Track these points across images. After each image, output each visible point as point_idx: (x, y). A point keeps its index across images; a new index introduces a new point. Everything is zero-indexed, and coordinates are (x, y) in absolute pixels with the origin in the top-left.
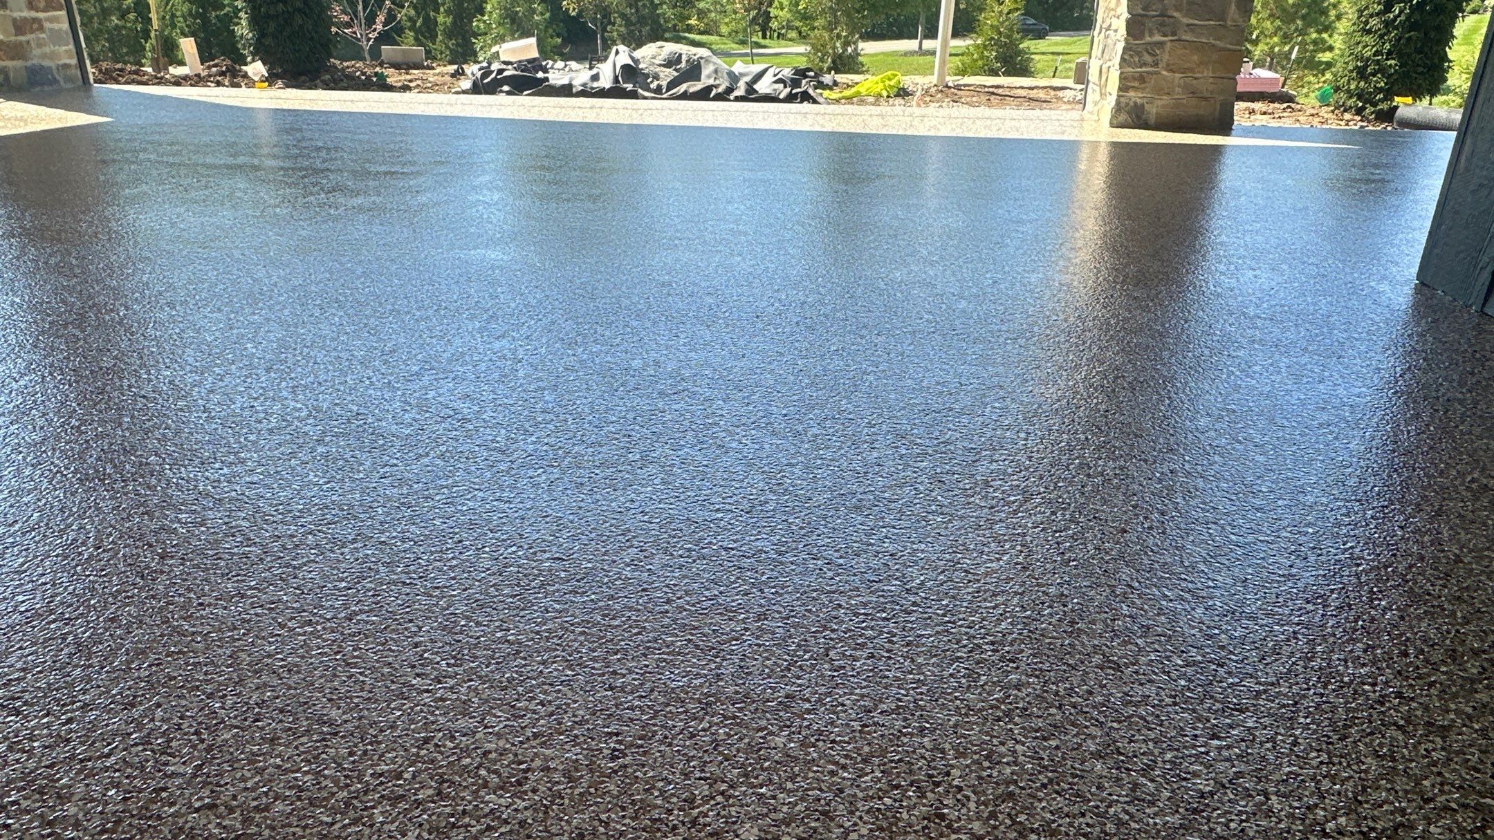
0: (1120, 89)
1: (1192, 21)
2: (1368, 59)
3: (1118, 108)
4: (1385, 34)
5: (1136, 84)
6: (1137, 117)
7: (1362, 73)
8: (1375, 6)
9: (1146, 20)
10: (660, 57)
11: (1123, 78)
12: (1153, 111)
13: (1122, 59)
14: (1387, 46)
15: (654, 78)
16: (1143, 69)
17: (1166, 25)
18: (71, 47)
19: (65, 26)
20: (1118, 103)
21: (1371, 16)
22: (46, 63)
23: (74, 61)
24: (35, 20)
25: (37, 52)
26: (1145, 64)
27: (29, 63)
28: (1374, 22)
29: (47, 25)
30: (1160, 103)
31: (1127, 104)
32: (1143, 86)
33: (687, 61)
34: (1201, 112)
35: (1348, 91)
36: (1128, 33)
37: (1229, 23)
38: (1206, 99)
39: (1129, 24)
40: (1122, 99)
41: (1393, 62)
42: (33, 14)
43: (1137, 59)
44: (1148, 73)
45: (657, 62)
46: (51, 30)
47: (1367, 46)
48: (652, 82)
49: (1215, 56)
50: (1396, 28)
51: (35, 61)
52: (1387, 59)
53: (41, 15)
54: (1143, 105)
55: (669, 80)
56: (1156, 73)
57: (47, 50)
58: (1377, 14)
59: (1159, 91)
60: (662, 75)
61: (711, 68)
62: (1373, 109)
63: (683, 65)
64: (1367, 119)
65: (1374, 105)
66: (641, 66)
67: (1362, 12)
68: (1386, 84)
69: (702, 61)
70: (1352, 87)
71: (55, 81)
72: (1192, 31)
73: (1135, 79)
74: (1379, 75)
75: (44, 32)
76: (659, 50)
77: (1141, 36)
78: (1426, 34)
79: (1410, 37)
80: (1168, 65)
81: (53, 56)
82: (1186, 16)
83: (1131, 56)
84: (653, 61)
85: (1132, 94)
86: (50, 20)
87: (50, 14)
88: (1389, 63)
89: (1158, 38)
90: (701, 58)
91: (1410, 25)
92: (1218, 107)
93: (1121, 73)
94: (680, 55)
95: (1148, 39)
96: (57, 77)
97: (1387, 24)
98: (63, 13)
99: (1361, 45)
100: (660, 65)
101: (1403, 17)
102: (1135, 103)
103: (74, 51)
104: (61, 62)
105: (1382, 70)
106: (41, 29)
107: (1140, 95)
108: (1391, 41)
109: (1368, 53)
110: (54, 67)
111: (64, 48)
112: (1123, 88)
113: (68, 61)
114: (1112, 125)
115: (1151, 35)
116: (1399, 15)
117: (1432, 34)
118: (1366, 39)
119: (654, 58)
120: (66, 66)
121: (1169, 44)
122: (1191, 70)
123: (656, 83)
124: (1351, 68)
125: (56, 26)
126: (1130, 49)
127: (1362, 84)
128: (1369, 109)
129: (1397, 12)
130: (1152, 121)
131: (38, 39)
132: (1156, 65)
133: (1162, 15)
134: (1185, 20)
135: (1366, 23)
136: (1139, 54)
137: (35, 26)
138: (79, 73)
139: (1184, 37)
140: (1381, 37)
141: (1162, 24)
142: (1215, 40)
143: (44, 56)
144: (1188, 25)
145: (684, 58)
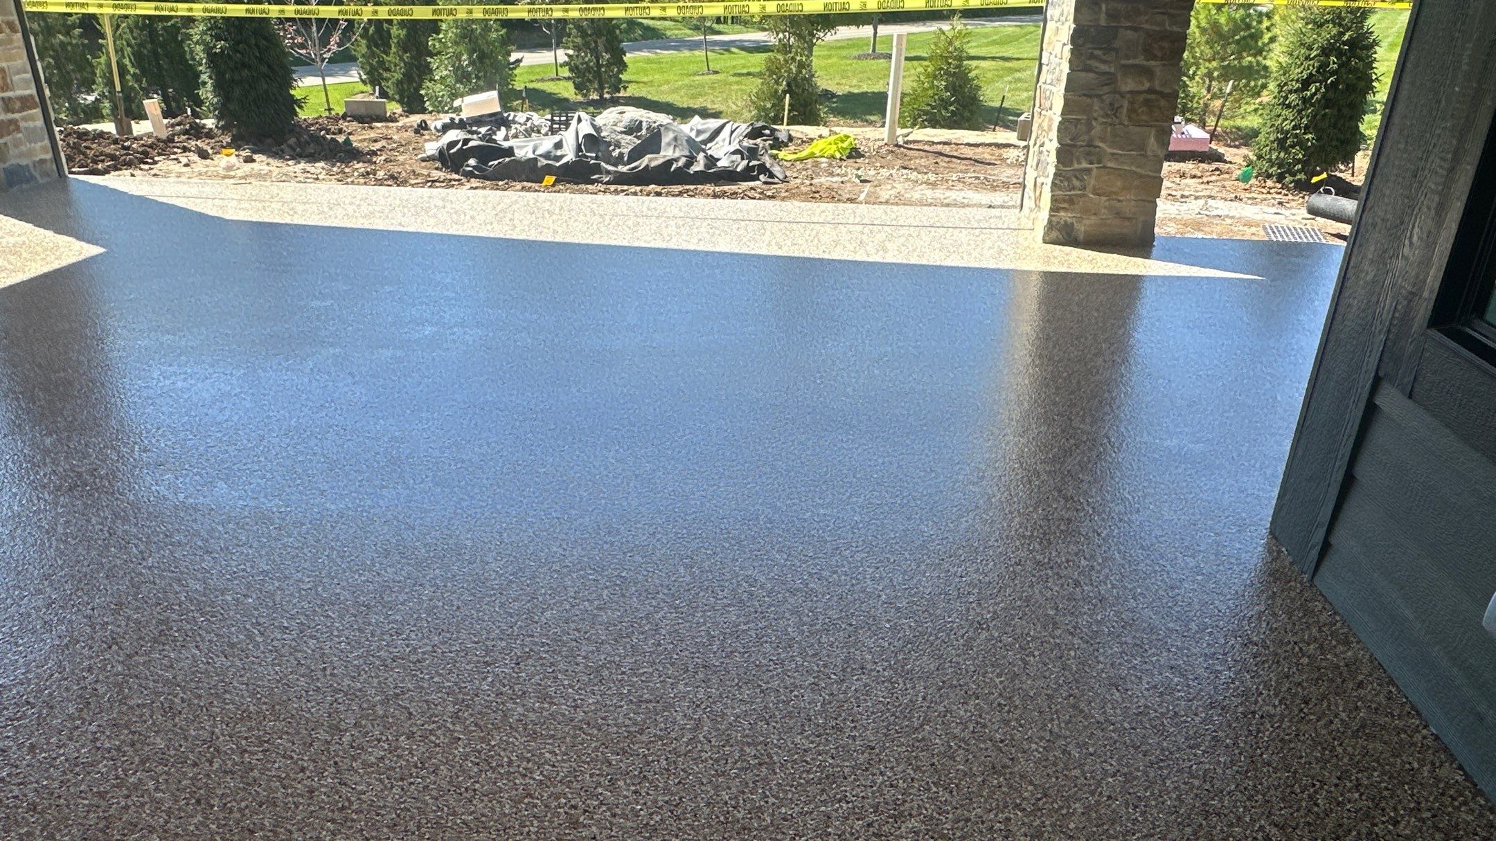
0: (1052, 210)
1: (1115, 151)
2: (1288, 132)
3: (1051, 226)
4: (1302, 110)
5: (1065, 205)
6: (1067, 234)
7: (1282, 144)
8: (1294, 83)
9: (1074, 150)
10: (621, 124)
11: (1054, 200)
12: (1081, 229)
13: (1053, 183)
14: (1305, 121)
15: (615, 145)
16: (1073, 192)
17: (1092, 153)
18: (47, 142)
19: (40, 123)
20: (1050, 222)
21: (1291, 92)
22: (24, 162)
23: (49, 156)
24: (12, 122)
25: (13, 151)
26: (1074, 188)
27: (7, 165)
28: (1292, 97)
29: (22, 124)
30: (1087, 222)
31: (1058, 223)
32: (1072, 207)
33: (647, 129)
34: (1125, 231)
35: (1270, 160)
36: (1059, 161)
37: (1149, 153)
38: (1129, 219)
39: (1059, 152)
40: (1053, 219)
41: (1309, 136)
42: (10, 116)
43: (1066, 184)
44: (1075, 195)
45: (619, 129)
46: (26, 128)
47: (1286, 119)
48: (614, 150)
49: (1136, 183)
50: (1312, 105)
51: (13, 161)
52: (1305, 133)
53: (17, 116)
54: (1072, 224)
55: (630, 148)
56: (1084, 195)
57: (23, 148)
58: (1296, 91)
59: (1086, 211)
60: (623, 143)
61: (671, 135)
62: (1292, 179)
63: (644, 132)
64: (1287, 187)
65: (1293, 175)
66: (602, 135)
67: (1282, 87)
68: (1304, 156)
69: (662, 129)
70: (1274, 157)
71: (32, 178)
72: (1117, 160)
73: (1064, 201)
74: (1298, 148)
75: (21, 132)
76: (620, 116)
77: (1071, 164)
78: (1339, 110)
79: (1325, 114)
80: (1094, 189)
81: (30, 153)
82: (1110, 147)
83: (1061, 181)
84: (615, 128)
85: (1062, 214)
86: (25, 119)
87: (25, 113)
88: (1307, 137)
89: (1085, 165)
90: (661, 125)
91: (1327, 102)
92: (1140, 226)
93: (1052, 196)
94: (641, 122)
95: (1076, 166)
96: (34, 173)
97: (1304, 100)
98: (37, 111)
99: (1281, 118)
100: (622, 132)
101: (1319, 96)
102: (1066, 222)
103: (49, 145)
104: (37, 159)
105: (1301, 143)
106: (18, 129)
107: (1070, 215)
108: (1308, 117)
109: (1287, 126)
110: (31, 165)
111: (40, 144)
112: (1054, 209)
113: (43, 157)
114: (1045, 242)
115: (1079, 163)
116: (1315, 94)
117: (1345, 111)
118: (1286, 112)
119: (615, 125)
120: (42, 161)
121: (1095, 170)
122: (1116, 193)
123: (618, 151)
124: (1272, 138)
125: (31, 124)
126: (1060, 175)
127: (1282, 155)
128: (1288, 178)
129: (1313, 90)
130: (1081, 237)
131: (15, 139)
132: (1084, 188)
133: (1089, 146)
134: (1110, 150)
135: (1286, 98)
136: (1068, 179)
137: (12, 128)
138: (54, 167)
139: (1110, 165)
140: (1300, 112)
141: (1088, 154)
142: (1138, 167)
143: (21, 155)
144: (1113, 154)
145: (644, 125)
